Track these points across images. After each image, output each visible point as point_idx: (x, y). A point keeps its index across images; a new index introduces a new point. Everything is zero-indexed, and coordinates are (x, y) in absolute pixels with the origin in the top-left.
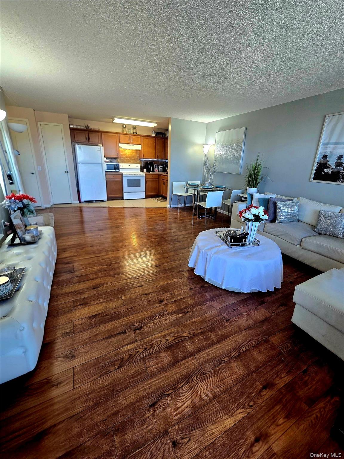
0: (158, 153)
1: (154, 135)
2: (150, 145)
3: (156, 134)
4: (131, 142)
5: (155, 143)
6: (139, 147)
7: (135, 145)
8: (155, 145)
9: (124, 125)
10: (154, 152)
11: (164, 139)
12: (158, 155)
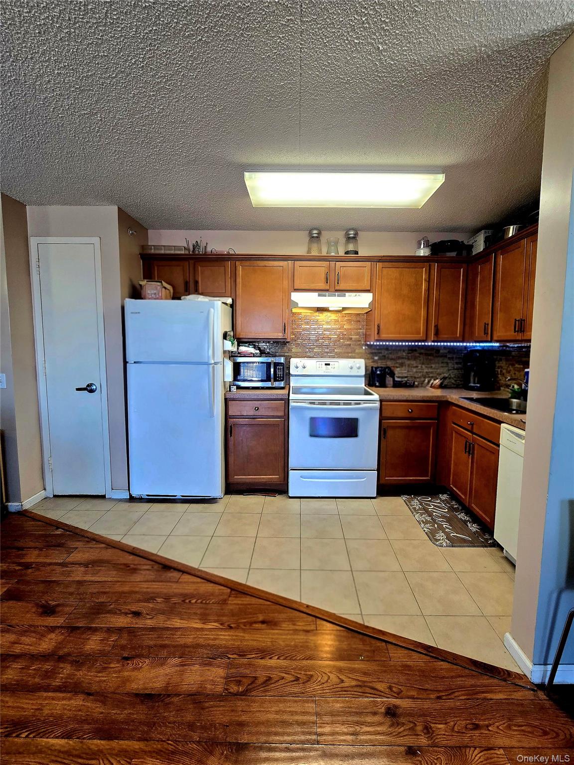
0: (437, 319)
1: (423, 252)
2: (405, 291)
3: (432, 250)
4: (332, 286)
5: (429, 281)
6: (363, 300)
7: (347, 294)
8: (429, 290)
9: (315, 229)
10: (423, 313)
11: (464, 265)
12: (436, 326)
